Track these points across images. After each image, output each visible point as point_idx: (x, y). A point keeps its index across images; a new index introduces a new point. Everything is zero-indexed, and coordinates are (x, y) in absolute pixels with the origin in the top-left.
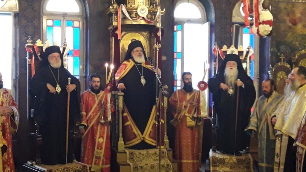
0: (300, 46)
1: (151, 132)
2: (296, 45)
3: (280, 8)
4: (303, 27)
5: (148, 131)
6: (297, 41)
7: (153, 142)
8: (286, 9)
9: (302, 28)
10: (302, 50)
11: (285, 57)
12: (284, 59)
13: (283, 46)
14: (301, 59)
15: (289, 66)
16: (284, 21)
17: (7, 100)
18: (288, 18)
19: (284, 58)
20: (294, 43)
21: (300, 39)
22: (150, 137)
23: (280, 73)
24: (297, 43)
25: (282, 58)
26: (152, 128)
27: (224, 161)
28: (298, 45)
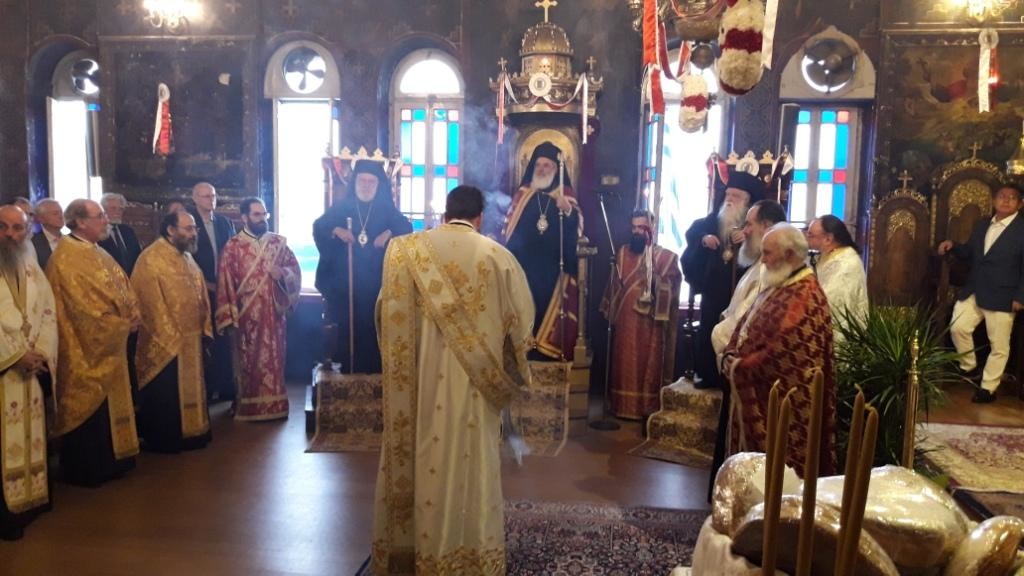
0: (958, 152)
1: (551, 333)
2: (947, 149)
3: (907, 61)
4: (967, 105)
5: (545, 330)
6: (951, 139)
7: (554, 352)
8: (922, 63)
9: (964, 108)
10: (963, 159)
11: (912, 176)
12: (908, 181)
13: (911, 152)
14: (957, 183)
15: (923, 198)
16: (916, 94)
17: (273, 255)
18: (929, 84)
19: (911, 179)
20: (942, 143)
21: (960, 133)
22: (550, 343)
23: (898, 214)
24: (950, 144)
25: (905, 178)
26: (554, 325)
27: (688, 402)
28: (951, 150)
